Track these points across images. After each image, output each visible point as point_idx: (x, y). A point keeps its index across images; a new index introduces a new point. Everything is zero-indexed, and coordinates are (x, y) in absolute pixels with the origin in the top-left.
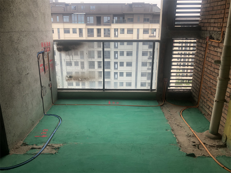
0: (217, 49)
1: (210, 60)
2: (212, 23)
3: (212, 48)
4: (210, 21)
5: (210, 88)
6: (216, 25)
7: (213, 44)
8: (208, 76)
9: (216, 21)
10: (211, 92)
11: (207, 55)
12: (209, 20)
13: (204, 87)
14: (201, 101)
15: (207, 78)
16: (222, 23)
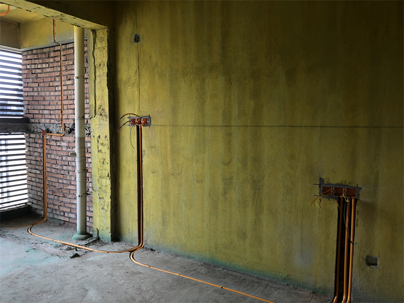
0: (61, 144)
1: (53, 157)
2: (47, 114)
3: (53, 143)
4: (43, 112)
5: (60, 190)
6: (53, 117)
7: (53, 138)
8: (54, 177)
9: (52, 112)
10: (63, 194)
11: (46, 151)
12: (41, 111)
13: (50, 192)
14: (49, 210)
15: (53, 179)
16: (61, 115)
